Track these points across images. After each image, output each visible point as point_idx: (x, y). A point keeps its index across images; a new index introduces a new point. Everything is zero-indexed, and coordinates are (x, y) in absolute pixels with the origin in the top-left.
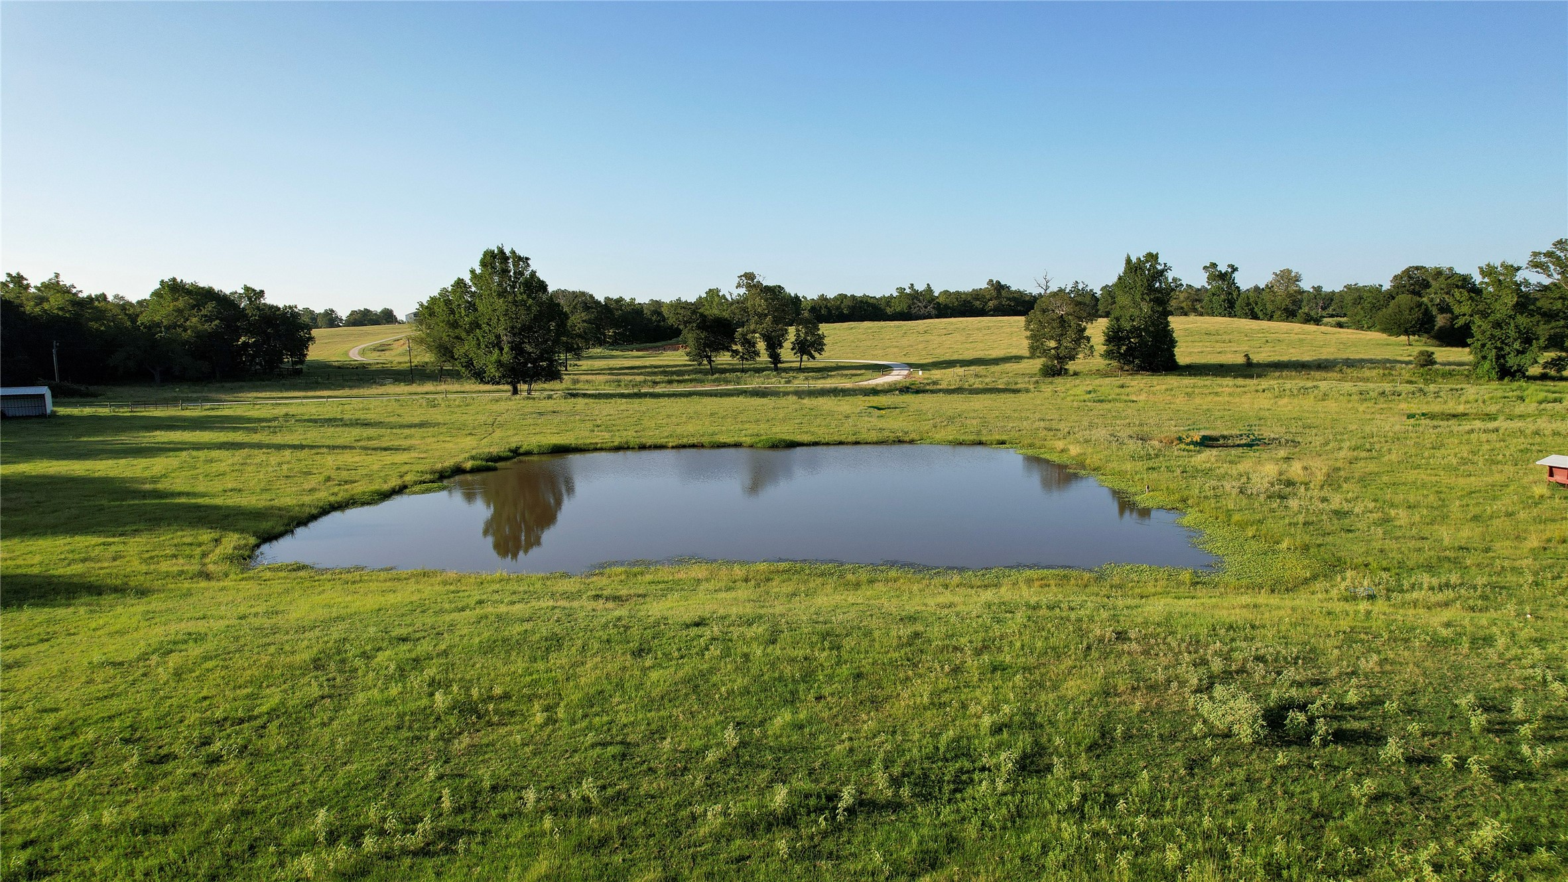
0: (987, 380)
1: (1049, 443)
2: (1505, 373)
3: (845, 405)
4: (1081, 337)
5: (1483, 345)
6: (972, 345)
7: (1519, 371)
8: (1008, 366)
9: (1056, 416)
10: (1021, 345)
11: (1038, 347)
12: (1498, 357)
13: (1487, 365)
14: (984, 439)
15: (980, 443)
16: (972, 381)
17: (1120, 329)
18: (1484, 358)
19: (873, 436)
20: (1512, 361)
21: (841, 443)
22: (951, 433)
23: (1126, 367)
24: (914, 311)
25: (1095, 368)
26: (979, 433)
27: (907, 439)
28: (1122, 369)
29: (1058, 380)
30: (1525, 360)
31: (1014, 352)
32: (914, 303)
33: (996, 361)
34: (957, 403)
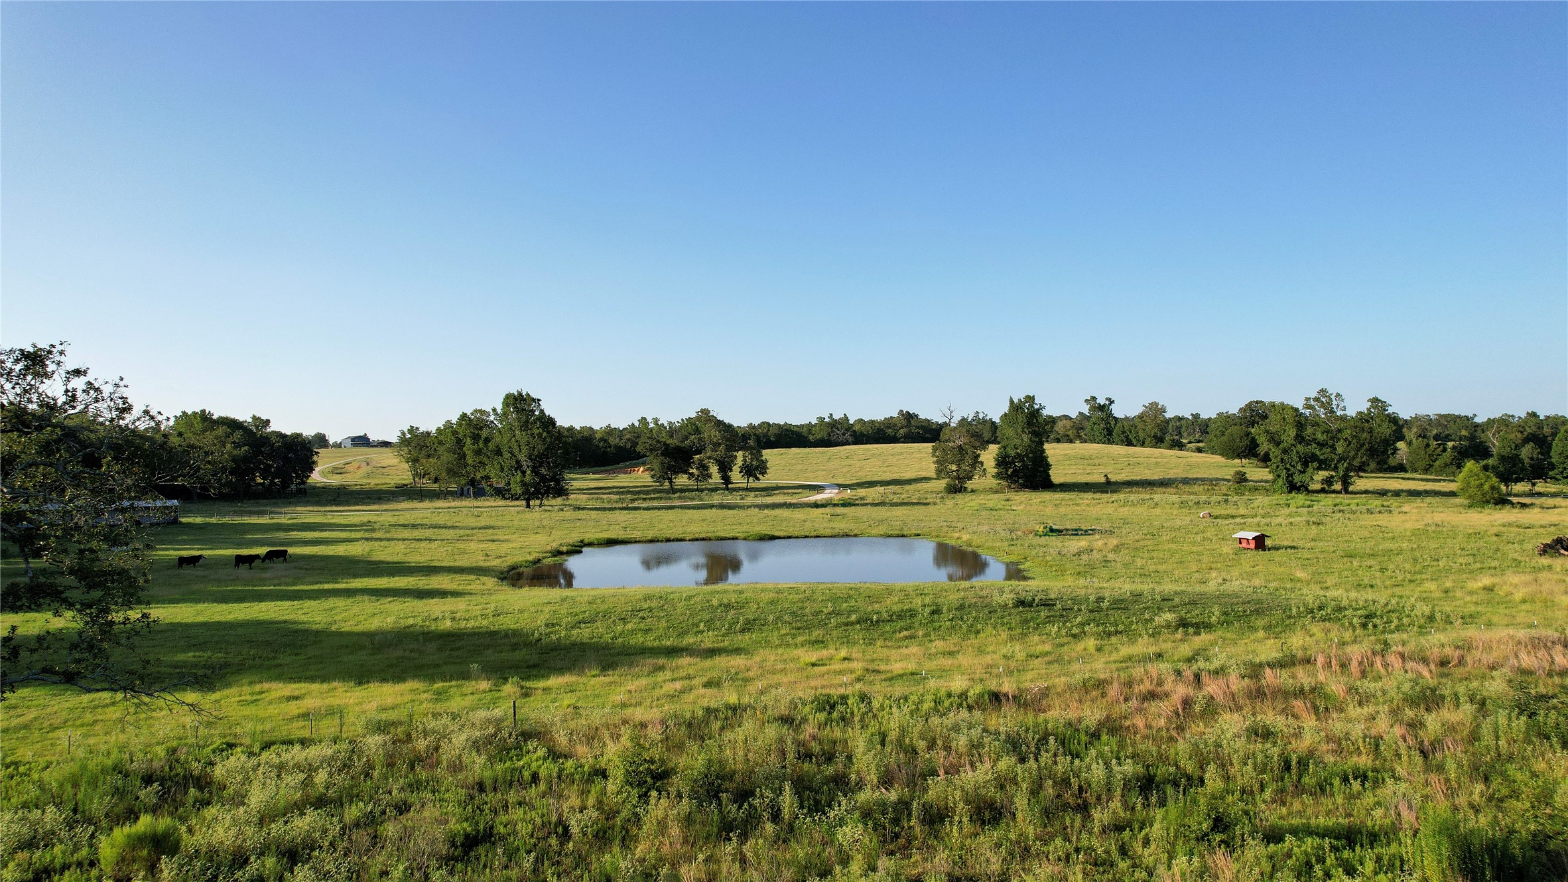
0: (903, 496)
1: (949, 535)
2: (1293, 487)
3: (799, 514)
4: (976, 461)
5: (1278, 467)
6: (889, 469)
7: (1303, 486)
8: (919, 486)
9: (956, 519)
10: (930, 469)
11: (942, 470)
12: (1288, 476)
13: (1280, 482)
14: (905, 533)
15: (903, 536)
16: (891, 497)
17: (1007, 456)
18: (1279, 476)
19: (828, 532)
20: (1297, 479)
21: (806, 537)
22: (882, 530)
23: (1013, 486)
24: (833, 438)
25: (988, 487)
26: (901, 529)
27: (852, 534)
28: (1009, 487)
29: (959, 496)
30: (1305, 478)
31: (924, 474)
32: (833, 431)
33: (909, 482)
34: (882, 512)
